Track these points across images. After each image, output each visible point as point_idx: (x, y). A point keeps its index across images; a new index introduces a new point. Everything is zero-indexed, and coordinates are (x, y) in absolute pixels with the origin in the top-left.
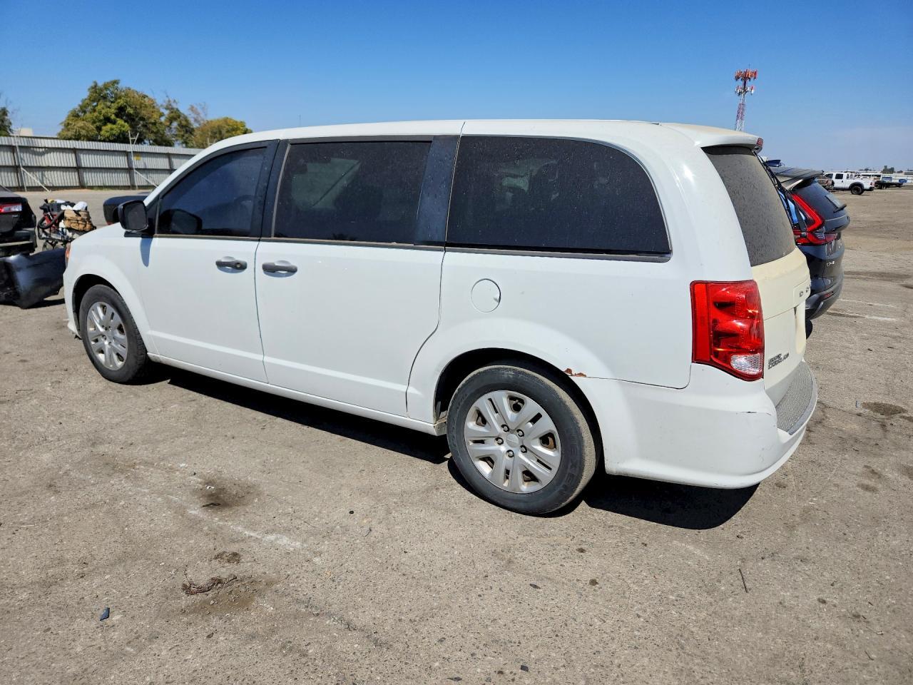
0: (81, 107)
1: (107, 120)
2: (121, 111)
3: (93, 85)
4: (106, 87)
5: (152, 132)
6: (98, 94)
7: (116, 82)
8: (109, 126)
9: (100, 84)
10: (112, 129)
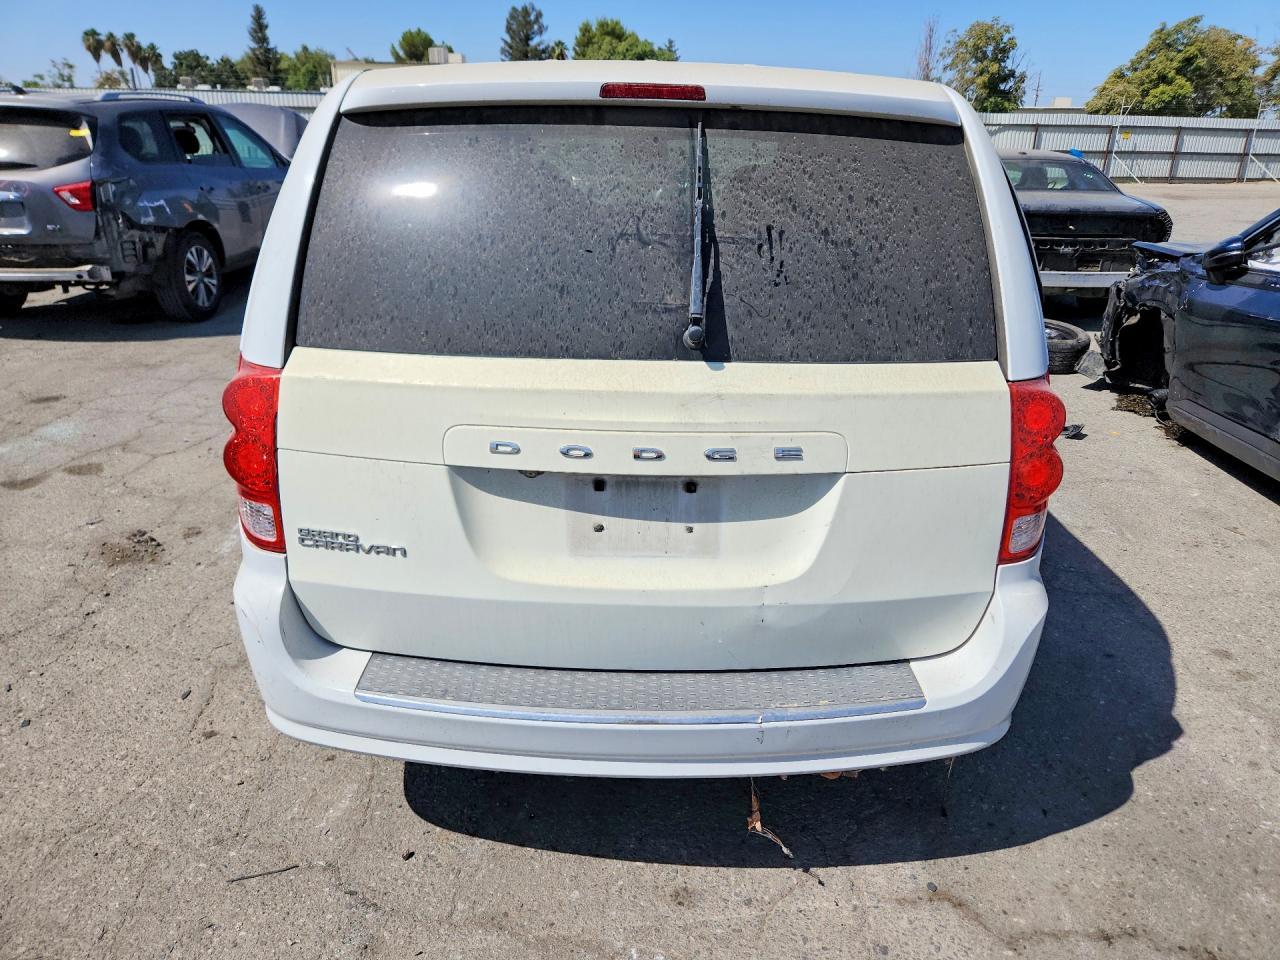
0: (1133, 63)
1: (1163, 79)
2: (1186, 66)
3: (1159, 27)
4: (1178, 30)
5: (1228, 94)
6: (1164, 42)
7: (1196, 20)
8: (1162, 87)
9: (1170, 26)
10: (1163, 93)
